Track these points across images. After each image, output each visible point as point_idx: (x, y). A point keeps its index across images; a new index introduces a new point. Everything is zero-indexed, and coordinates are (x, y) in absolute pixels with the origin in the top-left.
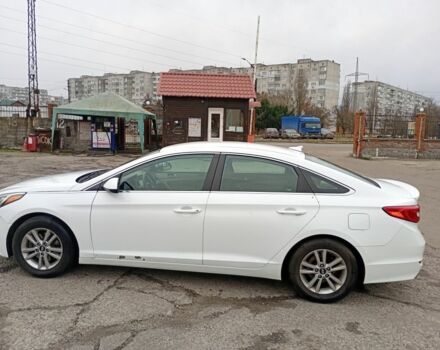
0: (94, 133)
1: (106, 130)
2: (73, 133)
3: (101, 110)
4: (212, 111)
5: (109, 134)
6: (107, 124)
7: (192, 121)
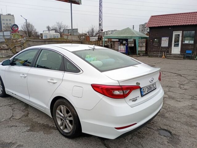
0: (119, 46)
1: (124, 45)
2: (113, 46)
3: (122, 36)
4: (175, 33)
5: (125, 46)
6: (124, 42)
7: (163, 39)
